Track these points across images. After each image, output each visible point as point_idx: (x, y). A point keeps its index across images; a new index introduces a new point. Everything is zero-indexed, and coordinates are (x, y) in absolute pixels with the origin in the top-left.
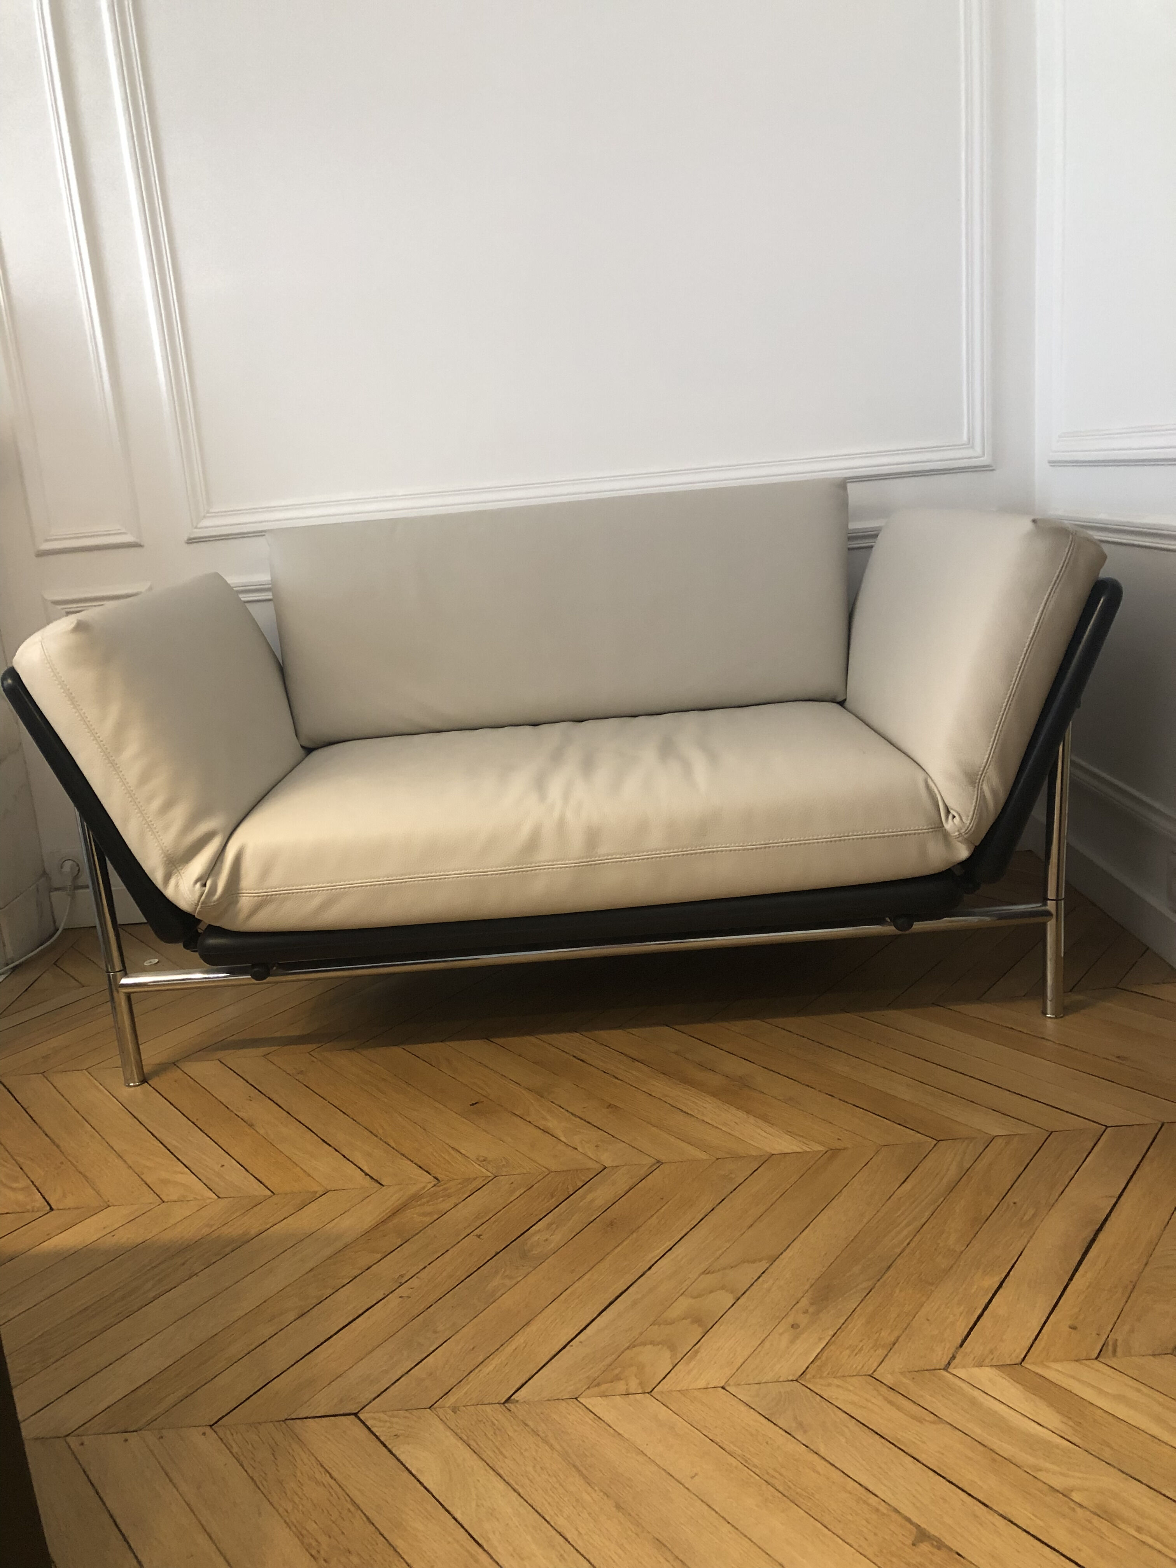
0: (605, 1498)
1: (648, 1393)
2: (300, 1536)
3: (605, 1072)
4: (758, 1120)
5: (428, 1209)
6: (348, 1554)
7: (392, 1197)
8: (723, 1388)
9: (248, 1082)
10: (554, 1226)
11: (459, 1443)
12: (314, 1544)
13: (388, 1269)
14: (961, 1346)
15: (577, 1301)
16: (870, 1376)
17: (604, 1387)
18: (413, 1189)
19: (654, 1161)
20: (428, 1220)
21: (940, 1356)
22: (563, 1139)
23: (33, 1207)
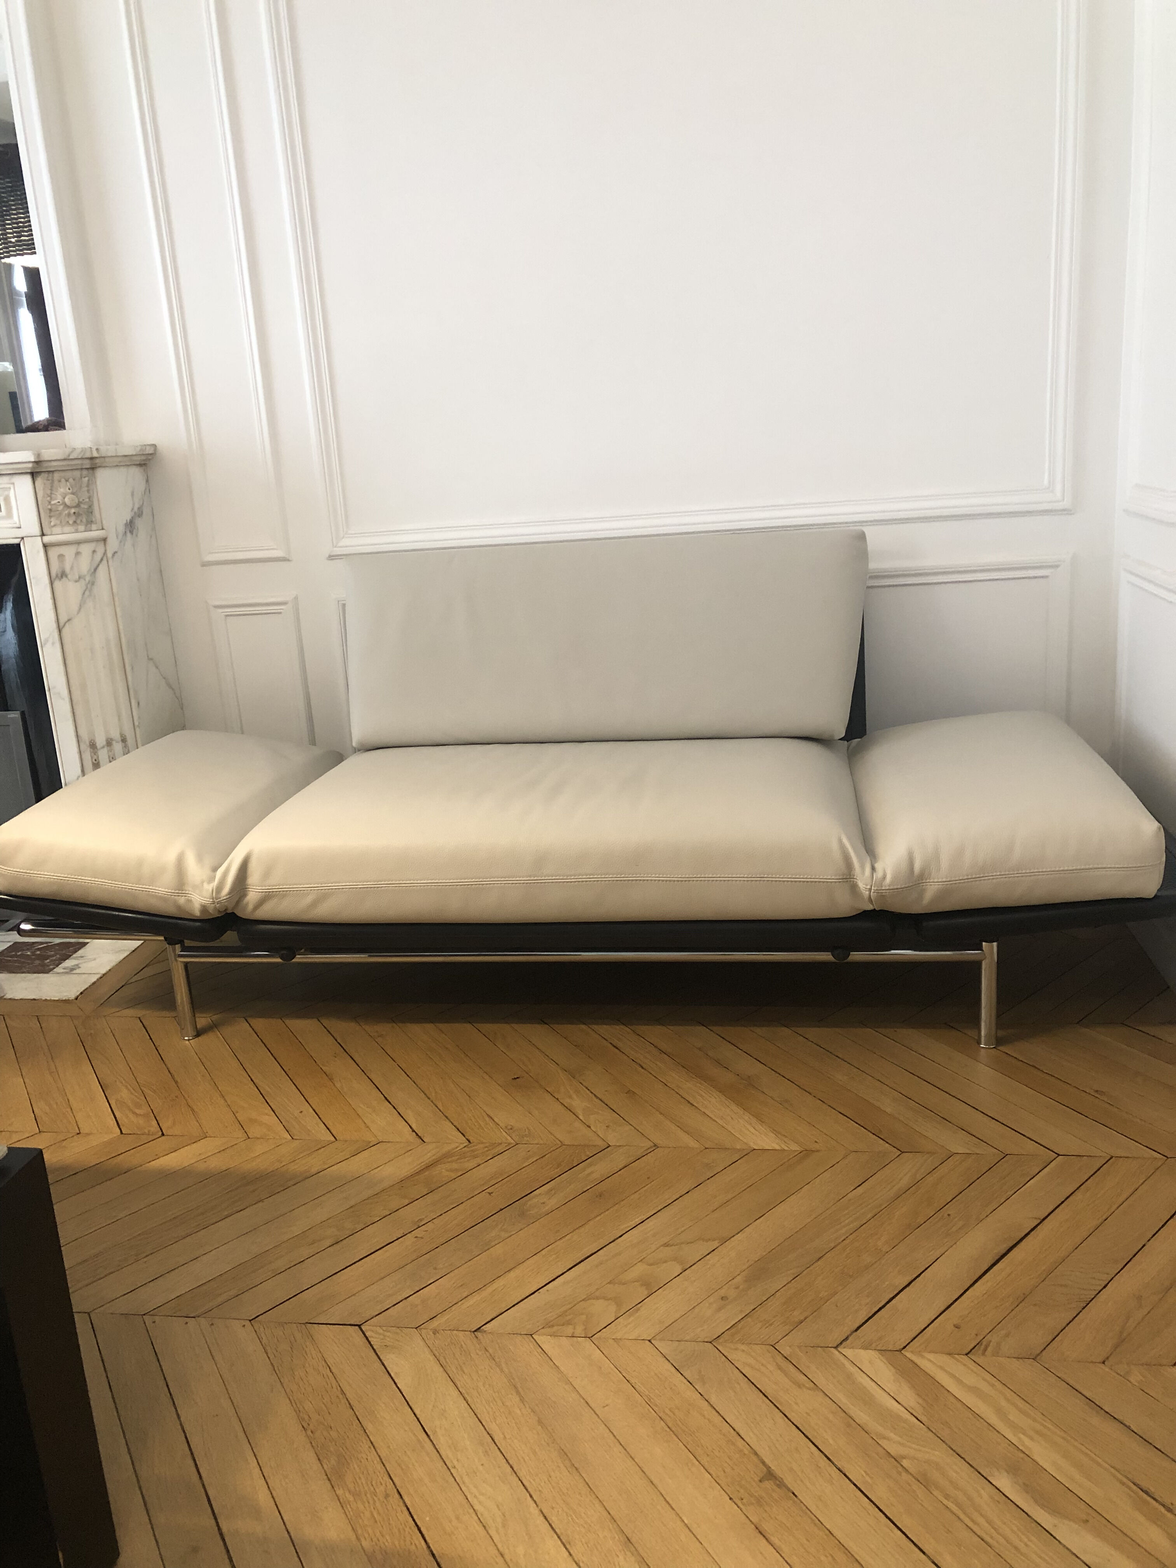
0: (532, 1414)
1: (589, 1338)
2: (298, 1412)
3: (633, 1060)
4: (751, 1117)
5: (455, 1166)
6: (330, 1429)
7: (428, 1153)
8: (649, 1341)
9: (336, 1040)
10: (553, 1192)
11: (432, 1358)
12: (306, 1418)
13: (411, 1213)
14: (856, 1330)
15: (554, 1256)
16: (772, 1346)
17: (555, 1328)
18: (447, 1148)
19: (652, 1145)
20: (454, 1175)
21: (837, 1336)
22: (581, 1117)
23: (149, 1131)
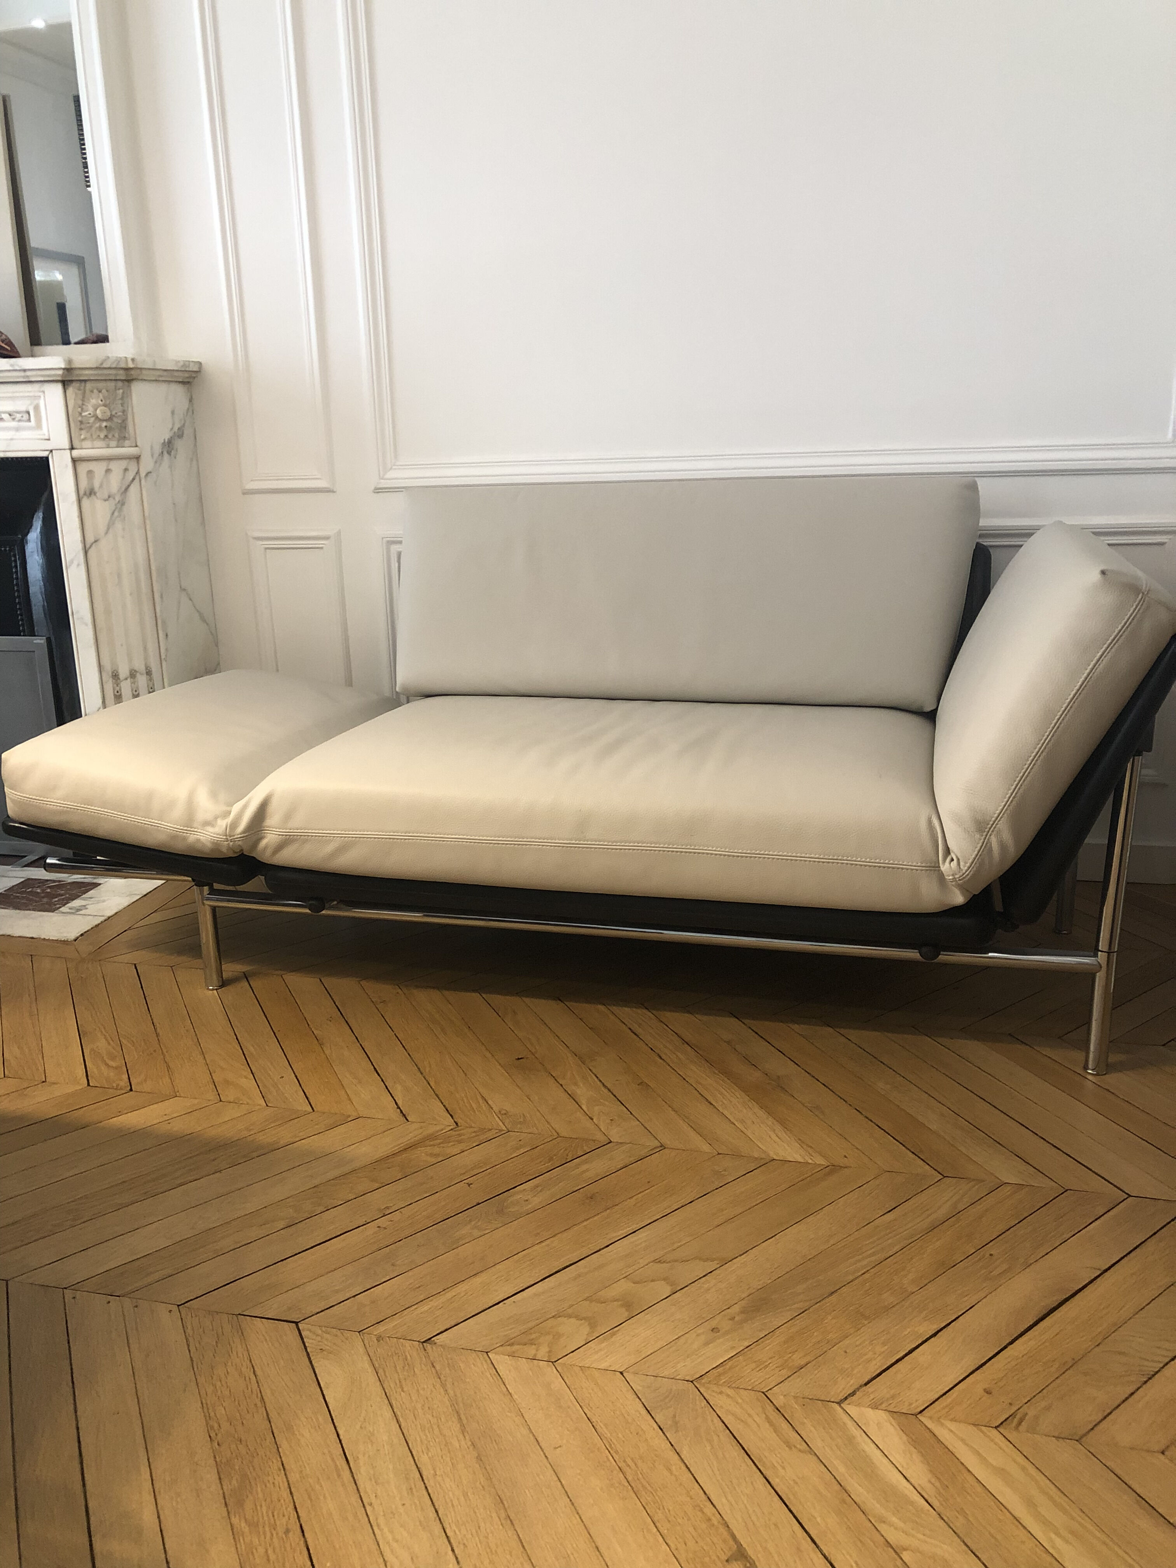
0: (471, 1448)
1: (552, 1362)
2: (208, 1418)
3: (652, 1049)
4: (775, 1123)
5: (436, 1150)
6: (239, 1443)
7: (412, 1132)
8: (621, 1373)
9: (335, 1003)
10: (540, 1188)
11: (370, 1370)
12: (216, 1426)
13: (378, 1199)
14: (866, 1384)
15: (528, 1263)
16: (763, 1393)
17: (516, 1347)
18: (432, 1130)
19: (657, 1144)
20: (434, 1160)
21: (841, 1389)
22: (584, 1107)
23: (118, 1085)
